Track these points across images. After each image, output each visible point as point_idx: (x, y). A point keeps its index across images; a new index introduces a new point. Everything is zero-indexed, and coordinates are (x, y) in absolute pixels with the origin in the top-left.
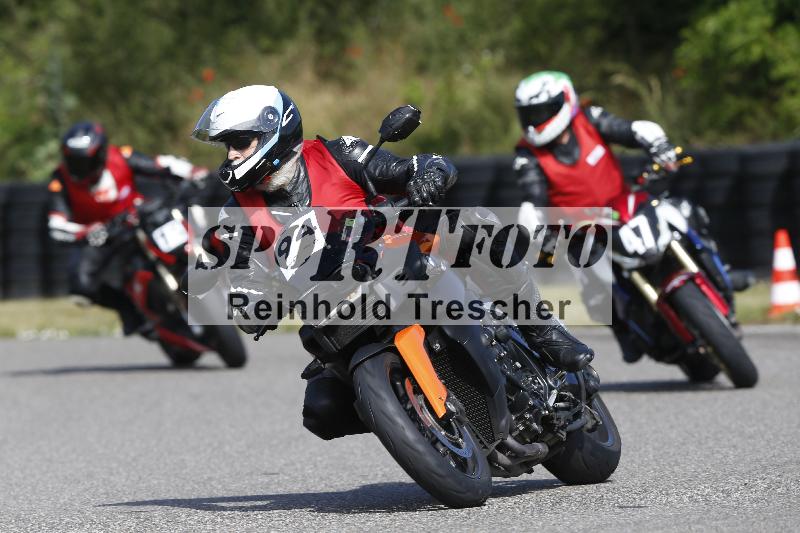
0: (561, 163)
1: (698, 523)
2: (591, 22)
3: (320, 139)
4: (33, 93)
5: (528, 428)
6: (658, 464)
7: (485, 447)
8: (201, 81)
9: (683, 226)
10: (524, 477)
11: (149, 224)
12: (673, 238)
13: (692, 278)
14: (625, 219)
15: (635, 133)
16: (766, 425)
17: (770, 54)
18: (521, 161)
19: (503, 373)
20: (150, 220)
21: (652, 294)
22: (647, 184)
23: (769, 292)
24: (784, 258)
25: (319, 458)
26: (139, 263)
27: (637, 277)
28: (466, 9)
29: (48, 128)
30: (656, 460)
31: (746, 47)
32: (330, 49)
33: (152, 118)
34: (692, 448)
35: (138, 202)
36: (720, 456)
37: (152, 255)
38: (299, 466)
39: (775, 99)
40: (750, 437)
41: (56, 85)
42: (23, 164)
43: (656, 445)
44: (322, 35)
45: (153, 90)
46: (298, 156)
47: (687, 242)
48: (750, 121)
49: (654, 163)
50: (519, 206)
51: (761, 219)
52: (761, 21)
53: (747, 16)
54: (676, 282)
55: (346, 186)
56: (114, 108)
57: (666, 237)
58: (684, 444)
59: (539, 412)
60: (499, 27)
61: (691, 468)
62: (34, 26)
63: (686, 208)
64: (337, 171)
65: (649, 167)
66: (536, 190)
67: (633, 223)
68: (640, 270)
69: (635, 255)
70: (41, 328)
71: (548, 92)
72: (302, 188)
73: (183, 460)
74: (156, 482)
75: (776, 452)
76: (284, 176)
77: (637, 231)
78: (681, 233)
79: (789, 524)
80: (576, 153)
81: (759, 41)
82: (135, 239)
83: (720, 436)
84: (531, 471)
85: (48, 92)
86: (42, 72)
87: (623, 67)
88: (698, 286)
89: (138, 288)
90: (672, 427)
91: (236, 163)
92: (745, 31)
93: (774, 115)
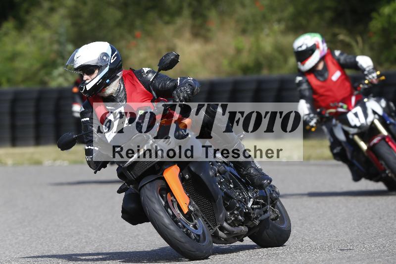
0: (319, 80)
1: (379, 258)
2: (328, 8)
3: (132, 70)
4: (51, 43)
5: (236, 219)
6: (359, 228)
7: (212, 229)
8: (135, 37)
9: (380, 112)
10: (238, 243)
12: (375, 118)
13: (384, 138)
14: (350, 108)
18: (299, 79)
21: (364, 146)
22: (362, 90)
27: (356, 138)
28: (266, 2)
29: (59, 61)
30: (358, 226)
32: (199, 21)
34: (376, 221)
36: (390, 225)
41: (63, 39)
42: (46, 79)
43: (359, 219)
44: (195, 15)
46: (120, 78)
47: (382, 120)
49: (366, 79)
50: (298, 102)
54: (375, 141)
57: (371, 117)
58: (372, 218)
59: (242, 210)
60: (282, 11)
61: (376, 230)
62: (52, 10)
63: (383, 103)
65: (363, 82)
66: (307, 93)
67: (354, 111)
68: (358, 134)
69: (355, 127)
70: (55, 160)
72: (122, 95)
74: (111, 236)
76: (112, 88)
77: (356, 115)
78: (379, 115)
80: (326, 75)
84: (242, 241)
85: (59, 43)
86: (56, 33)
87: (342, 31)
88: (387, 143)
90: (366, 210)
91: (87, 82)
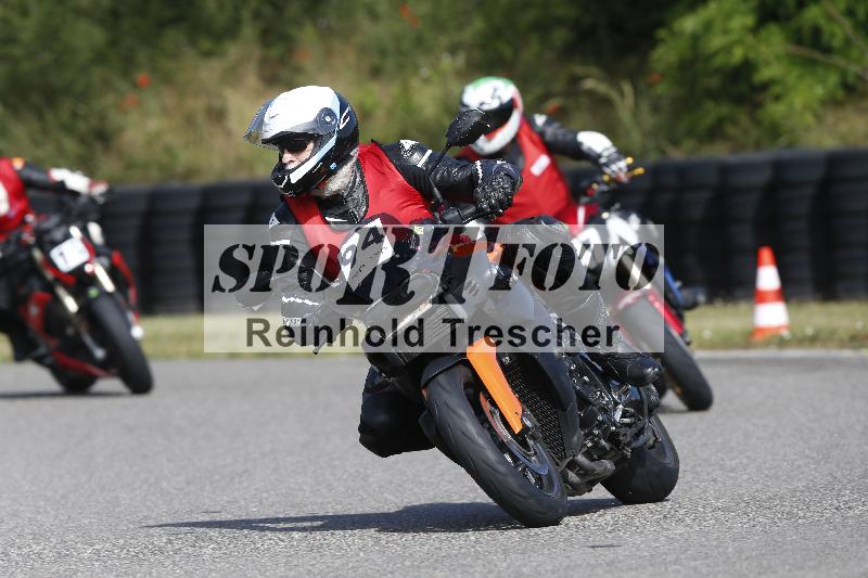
1: (675, 564)
2: (560, 21)
3: (375, 143)
5: (596, 444)
7: (557, 464)
8: (136, 86)
11: (46, 242)
15: (581, 144)
16: (748, 457)
17: (752, 56)
19: (574, 388)
20: (47, 238)
22: (597, 195)
23: (752, 314)
24: (768, 277)
25: (265, 495)
26: (35, 283)
28: (423, 9)
31: (727, 49)
32: (276, 51)
33: (82, 126)
35: (30, 218)
37: (49, 275)
38: (242, 503)
39: (757, 106)
40: (732, 471)
44: (268, 36)
45: (84, 96)
46: (354, 160)
48: (731, 130)
49: (604, 173)
51: (744, 235)
52: (743, 21)
53: (728, 16)
55: (405, 192)
56: (41, 117)
59: (607, 428)
60: (460, 27)
63: (635, 222)
64: (396, 176)
65: (598, 178)
71: (499, 98)
72: (358, 194)
73: (117, 497)
75: (759, 486)
76: (340, 181)
79: (772, 564)
80: (521, 162)
81: (739, 42)
82: (31, 259)
83: (699, 469)
84: (591, 491)
87: (593, 70)
89: (34, 310)
91: (290, 167)
92: (726, 32)
93: (757, 122)
